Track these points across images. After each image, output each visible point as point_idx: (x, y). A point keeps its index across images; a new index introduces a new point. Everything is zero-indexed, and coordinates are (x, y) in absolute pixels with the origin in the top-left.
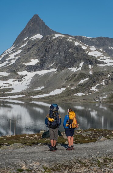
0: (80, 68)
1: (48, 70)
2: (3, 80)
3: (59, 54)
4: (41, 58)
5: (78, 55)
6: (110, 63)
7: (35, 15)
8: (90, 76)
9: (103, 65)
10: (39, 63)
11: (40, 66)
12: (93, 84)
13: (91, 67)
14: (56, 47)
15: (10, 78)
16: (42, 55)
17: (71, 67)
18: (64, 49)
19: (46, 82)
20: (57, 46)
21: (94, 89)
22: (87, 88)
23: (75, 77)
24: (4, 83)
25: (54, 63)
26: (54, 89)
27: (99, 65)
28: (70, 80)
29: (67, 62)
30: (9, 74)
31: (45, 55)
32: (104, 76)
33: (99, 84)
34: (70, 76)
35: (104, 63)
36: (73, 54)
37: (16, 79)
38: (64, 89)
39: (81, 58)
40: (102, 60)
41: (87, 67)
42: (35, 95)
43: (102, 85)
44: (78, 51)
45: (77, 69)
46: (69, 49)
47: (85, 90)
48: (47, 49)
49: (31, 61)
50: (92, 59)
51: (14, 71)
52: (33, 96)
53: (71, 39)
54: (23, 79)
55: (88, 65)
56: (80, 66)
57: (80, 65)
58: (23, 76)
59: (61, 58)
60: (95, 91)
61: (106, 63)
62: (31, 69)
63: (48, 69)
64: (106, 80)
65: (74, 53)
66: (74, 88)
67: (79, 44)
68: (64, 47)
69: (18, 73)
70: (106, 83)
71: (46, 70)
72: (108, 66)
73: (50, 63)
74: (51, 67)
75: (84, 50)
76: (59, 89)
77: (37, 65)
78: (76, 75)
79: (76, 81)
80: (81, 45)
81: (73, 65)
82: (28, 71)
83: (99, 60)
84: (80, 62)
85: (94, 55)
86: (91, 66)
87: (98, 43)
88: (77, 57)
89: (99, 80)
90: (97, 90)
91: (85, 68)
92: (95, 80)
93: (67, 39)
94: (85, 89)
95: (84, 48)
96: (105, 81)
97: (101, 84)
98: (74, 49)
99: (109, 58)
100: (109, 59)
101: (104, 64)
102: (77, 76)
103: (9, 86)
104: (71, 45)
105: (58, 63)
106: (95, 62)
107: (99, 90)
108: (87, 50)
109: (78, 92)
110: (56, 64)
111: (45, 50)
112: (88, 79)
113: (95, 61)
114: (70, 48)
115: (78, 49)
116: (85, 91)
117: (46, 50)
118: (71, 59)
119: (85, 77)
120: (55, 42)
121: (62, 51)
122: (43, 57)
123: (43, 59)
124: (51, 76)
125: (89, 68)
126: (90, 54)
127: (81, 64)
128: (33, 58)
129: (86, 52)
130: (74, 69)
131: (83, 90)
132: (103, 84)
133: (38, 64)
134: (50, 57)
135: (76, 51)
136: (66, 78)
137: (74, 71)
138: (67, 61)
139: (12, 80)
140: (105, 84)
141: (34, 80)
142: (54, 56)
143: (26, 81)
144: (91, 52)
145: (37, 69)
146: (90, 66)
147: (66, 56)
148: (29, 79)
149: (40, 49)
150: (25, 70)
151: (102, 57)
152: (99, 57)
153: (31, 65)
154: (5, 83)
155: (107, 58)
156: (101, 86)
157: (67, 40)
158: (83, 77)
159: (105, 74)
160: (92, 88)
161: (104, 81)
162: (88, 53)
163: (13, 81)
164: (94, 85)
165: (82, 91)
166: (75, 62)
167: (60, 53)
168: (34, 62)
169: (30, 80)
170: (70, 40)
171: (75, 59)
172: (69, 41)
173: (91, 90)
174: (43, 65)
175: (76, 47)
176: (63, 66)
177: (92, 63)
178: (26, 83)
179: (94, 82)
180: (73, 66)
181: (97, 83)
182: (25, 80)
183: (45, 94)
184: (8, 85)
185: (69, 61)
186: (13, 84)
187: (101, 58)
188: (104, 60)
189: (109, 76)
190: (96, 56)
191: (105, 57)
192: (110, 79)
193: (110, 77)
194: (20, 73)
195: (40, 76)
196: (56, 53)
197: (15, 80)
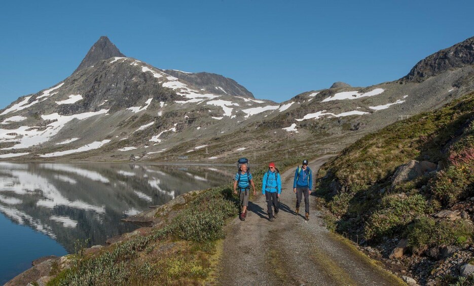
0: (145, 108)
1: (95, 112)
2: (8, 129)
3: (117, 86)
4: (86, 93)
5: (146, 87)
6: (196, 98)
7: (101, 38)
8: (157, 118)
9: (184, 102)
10: (81, 100)
11: (83, 106)
12: (155, 131)
13: (164, 105)
14: (113, 75)
15: (23, 125)
16: (89, 89)
17: (132, 106)
18: (124, 78)
19: (84, 131)
20: (114, 73)
21: (155, 139)
22: (144, 137)
23: (133, 121)
24: (7, 134)
25: (106, 101)
26: (91, 142)
27: (177, 102)
28: (124, 127)
29: (127, 98)
30: (26, 118)
31: (93, 88)
32: (177, 118)
33: (166, 131)
34: (126, 121)
35: (186, 99)
36: (138, 86)
37: (35, 127)
38: (107, 141)
39: (149, 91)
40: (184, 94)
41: (156, 105)
42: (49, 152)
43: (171, 132)
44: (146, 81)
45: (141, 108)
46: (131, 78)
47: (139, 141)
48: (98, 79)
49: (69, 98)
50: (167, 92)
51: (36, 113)
52: (44, 154)
53: (137, 63)
54: (48, 127)
55: (159, 102)
56: (147, 105)
57: (146, 103)
58: (49, 122)
59: (119, 91)
60: (156, 143)
61: (189, 99)
62: (65, 110)
63: (96, 110)
64: (180, 124)
65: (140, 84)
66: (125, 139)
67: (149, 70)
68: (124, 75)
69: (43, 116)
70: (179, 129)
71: (92, 111)
72: (191, 104)
73: (100, 100)
74: (101, 107)
75: (156, 79)
76: (99, 141)
77: (77, 104)
78: (136, 118)
79: (133, 127)
80: (152, 71)
81: (135, 103)
82: (60, 113)
83: (178, 94)
84: (148, 98)
85: (171, 87)
86: (165, 103)
87: (199, 80)
88: (143, 90)
89: (166, 124)
90: (160, 141)
91: (154, 107)
92: (161, 124)
93: (130, 62)
94: (140, 139)
95: (157, 75)
96: (177, 125)
97: (170, 130)
98: (140, 77)
99: (196, 91)
100: (195, 93)
101: (186, 101)
102: (137, 120)
103: (16, 138)
104: (135, 72)
105: (112, 101)
106: (171, 98)
107: (163, 140)
108: (161, 79)
109: (127, 145)
110: (110, 102)
111: (94, 80)
112: (152, 123)
113: (171, 95)
114: (133, 76)
115: (147, 77)
116: (140, 143)
117: (96, 80)
118: (132, 93)
119: (149, 120)
120: (113, 67)
121: (121, 81)
122: (90, 92)
123: (90, 94)
124: (96, 121)
125: (160, 107)
126: (165, 85)
127: (149, 101)
128: (73, 94)
129: (159, 83)
130: (136, 110)
131: (136, 141)
132: (174, 130)
133: (79, 102)
134: (102, 91)
135: (142, 80)
136: (119, 123)
137: (136, 112)
138: (126, 96)
139: (27, 127)
140: (177, 130)
141: (68, 127)
142: (108, 90)
143: (52, 131)
144: (168, 83)
145: (77, 110)
146: (162, 104)
147: (126, 88)
148: (59, 126)
149: (89, 80)
150: (56, 112)
151: (185, 89)
152: (179, 90)
153: (67, 105)
154: (10, 134)
155: (192, 91)
156: (168, 134)
157: (131, 64)
158: (144, 121)
159: (179, 114)
160: (153, 137)
161: (175, 125)
162: (161, 84)
163: (26, 130)
164: (157, 133)
165: (134, 142)
166: (140, 97)
167: (117, 84)
168: (74, 99)
169: (60, 128)
170: (135, 64)
171: (139, 93)
172: (133, 65)
173: (150, 140)
174: (87, 104)
175: (144, 74)
176: (119, 105)
177: (166, 99)
178: (51, 133)
179: (158, 128)
180: (135, 105)
181: (163, 128)
182: (52, 128)
183: (70, 149)
184: (14, 137)
185: (130, 96)
186: (26, 135)
187: (182, 91)
188: (187, 95)
189: (186, 116)
190: (174, 88)
191: (189, 90)
192: (187, 122)
193: (187, 119)
194: (45, 117)
195: (79, 122)
196: (111, 85)
197: (32, 129)
